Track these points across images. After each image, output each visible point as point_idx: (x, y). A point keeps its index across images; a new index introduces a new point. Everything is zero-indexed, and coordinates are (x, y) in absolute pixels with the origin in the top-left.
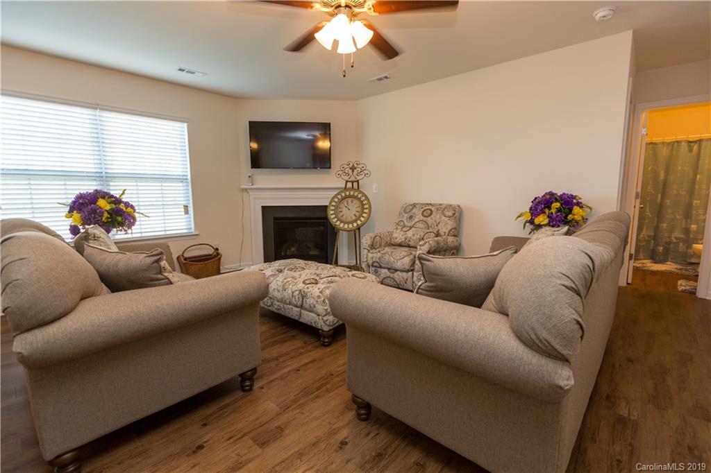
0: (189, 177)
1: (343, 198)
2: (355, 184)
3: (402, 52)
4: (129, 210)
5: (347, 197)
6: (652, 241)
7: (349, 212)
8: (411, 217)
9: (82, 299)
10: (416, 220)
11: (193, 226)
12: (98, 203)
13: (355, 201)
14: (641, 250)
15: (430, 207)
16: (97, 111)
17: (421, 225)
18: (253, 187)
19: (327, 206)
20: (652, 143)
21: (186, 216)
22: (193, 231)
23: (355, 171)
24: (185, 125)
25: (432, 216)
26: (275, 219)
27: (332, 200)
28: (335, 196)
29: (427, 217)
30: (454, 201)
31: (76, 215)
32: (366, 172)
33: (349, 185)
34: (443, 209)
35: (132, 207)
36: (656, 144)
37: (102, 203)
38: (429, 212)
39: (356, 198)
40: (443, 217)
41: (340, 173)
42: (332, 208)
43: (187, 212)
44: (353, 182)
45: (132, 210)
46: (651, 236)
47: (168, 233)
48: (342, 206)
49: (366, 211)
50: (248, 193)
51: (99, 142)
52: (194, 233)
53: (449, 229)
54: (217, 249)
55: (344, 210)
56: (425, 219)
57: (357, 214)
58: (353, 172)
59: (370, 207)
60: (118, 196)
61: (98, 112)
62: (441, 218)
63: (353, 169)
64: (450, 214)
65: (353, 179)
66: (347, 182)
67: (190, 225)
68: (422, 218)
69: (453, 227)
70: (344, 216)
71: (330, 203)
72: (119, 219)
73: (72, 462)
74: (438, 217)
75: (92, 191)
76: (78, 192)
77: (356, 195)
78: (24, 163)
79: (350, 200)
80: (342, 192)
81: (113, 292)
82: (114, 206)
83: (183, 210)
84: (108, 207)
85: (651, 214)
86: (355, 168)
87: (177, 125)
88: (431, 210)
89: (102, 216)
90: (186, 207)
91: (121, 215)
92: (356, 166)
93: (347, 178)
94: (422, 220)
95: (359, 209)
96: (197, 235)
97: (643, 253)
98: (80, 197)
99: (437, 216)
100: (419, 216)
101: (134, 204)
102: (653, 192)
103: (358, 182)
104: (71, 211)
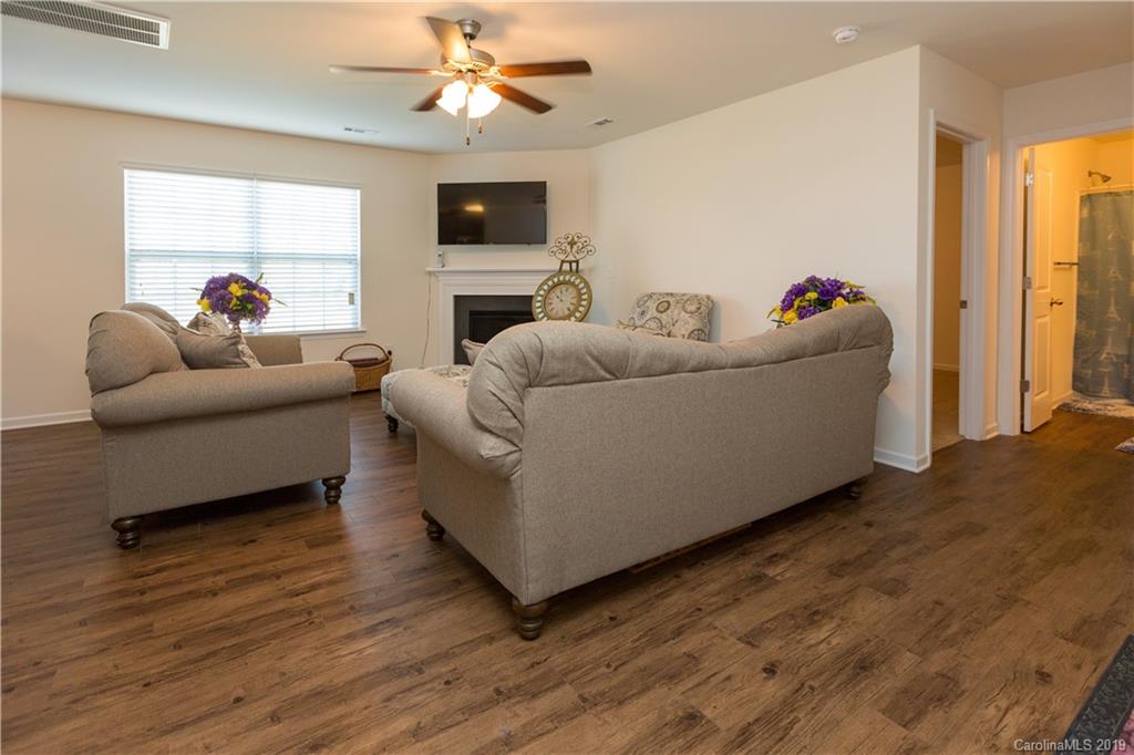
0: (359, 256)
1: (555, 285)
2: (574, 265)
3: (555, 106)
4: (264, 296)
5: (559, 283)
6: (1126, 366)
7: (560, 305)
8: (643, 313)
9: (151, 373)
10: (648, 317)
11: (359, 321)
12: (230, 288)
13: (571, 289)
14: (1106, 380)
15: (669, 299)
16: (255, 181)
17: (653, 324)
18: (445, 269)
19: (531, 297)
20: (1110, 193)
21: (351, 307)
22: (359, 327)
23: (575, 247)
24: (358, 192)
25: (668, 312)
26: (472, 313)
27: (540, 288)
28: (545, 283)
29: (662, 312)
30: (702, 291)
31: (206, 301)
32: (589, 248)
33: (566, 267)
34: (684, 300)
35: (268, 293)
36: (1117, 194)
37: (235, 289)
38: (666, 304)
39: (573, 284)
40: (683, 313)
41: (555, 249)
42: (539, 298)
43: (352, 302)
44: (570, 263)
45: (266, 297)
46: (1122, 356)
47: (327, 328)
48: (553, 295)
49: (584, 303)
50: (437, 277)
51: (254, 218)
52: (360, 329)
53: (689, 331)
54: (390, 353)
55: (555, 301)
56: (659, 315)
57: (572, 308)
58: (572, 248)
59: (590, 297)
60: (254, 281)
61: (255, 183)
62: (679, 314)
63: (572, 244)
64: (693, 308)
65: (571, 258)
66: (563, 262)
67: (357, 318)
68: (656, 314)
69: (696, 327)
70: (554, 311)
71: (538, 291)
72: (250, 306)
73: (132, 528)
74: (676, 312)
75: (226, 275)
76: (210, 277)
77: (572, 280)
78: (171, 243)
79: (563, 287)
80: (554, 276)
81: (192, 369)
82: (246, 291)
83: (347, 299)
84: (239, 293)
85: (1120, 316)
86: (575, 243)
87: (349, 192)
88: (668, 302)
89: (229, 303)
90: (351, 295)
91: (252, 303)
92: (576, 239)
93: (562, 257)
94: (656, 318)
95: (575, 301)
96: (364, 332)
97: (1110, 386)
98: (213, 281)
99: (674, 312)
100: (652, 312)
101: (271, 291)
102: (1121, 279)
103: (577, 262)
104: (202, 298)
